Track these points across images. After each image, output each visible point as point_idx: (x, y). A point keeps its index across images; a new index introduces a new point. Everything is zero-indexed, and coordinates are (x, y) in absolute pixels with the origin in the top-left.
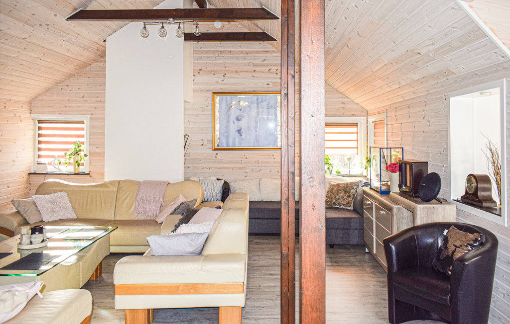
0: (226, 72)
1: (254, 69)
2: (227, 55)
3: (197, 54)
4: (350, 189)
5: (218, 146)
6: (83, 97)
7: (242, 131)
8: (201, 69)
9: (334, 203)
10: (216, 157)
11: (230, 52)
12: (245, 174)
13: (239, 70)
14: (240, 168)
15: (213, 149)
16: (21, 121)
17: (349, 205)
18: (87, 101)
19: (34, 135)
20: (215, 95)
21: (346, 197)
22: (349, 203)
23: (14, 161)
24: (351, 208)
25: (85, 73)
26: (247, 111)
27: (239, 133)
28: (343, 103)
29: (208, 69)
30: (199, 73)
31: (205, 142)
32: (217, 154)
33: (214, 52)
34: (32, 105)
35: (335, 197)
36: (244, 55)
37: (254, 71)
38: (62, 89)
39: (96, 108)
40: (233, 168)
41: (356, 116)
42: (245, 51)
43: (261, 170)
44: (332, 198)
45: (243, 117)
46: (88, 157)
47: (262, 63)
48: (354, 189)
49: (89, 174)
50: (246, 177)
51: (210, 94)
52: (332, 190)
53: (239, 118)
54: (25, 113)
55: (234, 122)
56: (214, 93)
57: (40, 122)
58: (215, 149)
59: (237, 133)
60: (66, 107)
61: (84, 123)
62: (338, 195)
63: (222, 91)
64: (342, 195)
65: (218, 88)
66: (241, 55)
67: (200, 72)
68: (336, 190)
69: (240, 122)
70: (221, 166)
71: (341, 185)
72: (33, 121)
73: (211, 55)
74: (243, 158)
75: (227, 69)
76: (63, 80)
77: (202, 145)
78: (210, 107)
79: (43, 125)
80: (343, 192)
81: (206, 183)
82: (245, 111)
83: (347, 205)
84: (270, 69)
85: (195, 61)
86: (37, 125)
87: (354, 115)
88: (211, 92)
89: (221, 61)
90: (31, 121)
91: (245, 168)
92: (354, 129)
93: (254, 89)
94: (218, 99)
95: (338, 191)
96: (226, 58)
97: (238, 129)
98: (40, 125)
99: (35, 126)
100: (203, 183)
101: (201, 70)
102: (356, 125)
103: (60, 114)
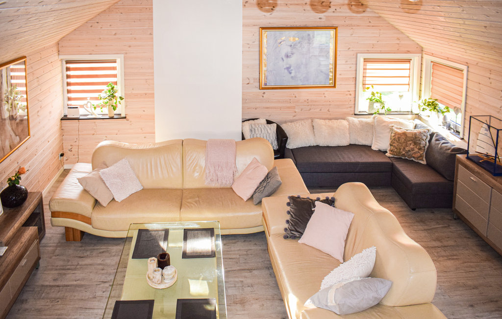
0: (274, 5)
1: (306, 1)
4: (420, 140)
5: (266, 84)
6: (115, 34)
7: (292, 68)
8: (247, 2)
9: (404, 154)
10: (263, 97)
12: (294, 114)
13: (289, 2)
14: (289, 108)
17: (420, 158)
18: (120, 38)
19: (63, 77)
20: (263, 30)
21: (416, 150)
22: (421, 156)
24: (424, 162)
25: (116, 8)
26: (297, 47)
27: (288, 70)
28: (398, 39)
31: (252, 81)
32: (264, 93)
34: (59, 46)
35: (404, 148)
37: (306, 4)
38: (91, 26)
39: (130, 47)
40: (281, 108)
41: (411, 53)
43: (310, 109)
44: (400, 149)
45: (293, 54)
46: (124, 100)
48: (423, 140)
49: (125, 118)
50: (294, 116)
51: (256, 29)
52: (399, 140)
53: (289, 55)
54: (55, 58)
55: (283, 59)
56: (263, 28)
57: (68, 62)
58: (263, 89)
59: (286, 70)
60: (97, 46)
61: (115, 62)
62: (407, 146)
64: (412, 146)
65: (266, 23)
67: (246, 5)
68: (403, 140)
69: (289, 59)
70: (268, 105)
71: (408, 135)
72: (60, 62)
74: (292, 97)
77: (248, 84)
78: (257, 43)
79: (71, 66)
80: (413, 144)
82: (295, 48)
83: (419, 159)
84: (323, 2)
86: (65, 66)
87: (409, 51)
88: (258, 27)
91: (294, 107)
92: (406, 66)
93: (305, 24)
94: (265, 33)
95: (406, 141)
97: (288, 66)
98: (69, 65)
99: (63, 67)
102: (409, 61)
103: (91, 54)
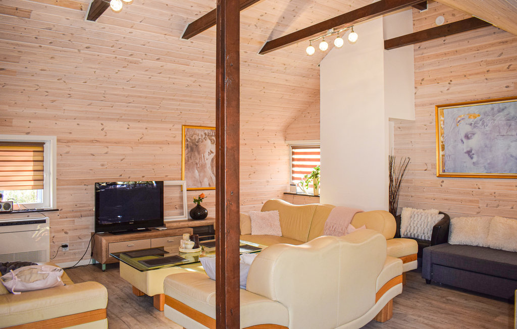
0: (451, 79)
1: (488, 68)
2: (453, 57)
3: (418, 62)
5: (444, 171)
7: (473, 152)
10: (441, 186)
11: (456, 51)
12: (478, 210)
13: (468, 73)
14: (471, 201)
15: (438, 175)
16: (275, 147)
19: (290, 160)
20: (439, 109)
23: (268, 182)
26: (479, 125)
27: (469, 155)
29: (431, 78)
30: (421, 84)
31: (429, 167)
32: (443, 182)
33: (437, 56)
34: (287, 133)
36: (474, 52)
37: (488, 71)
40: (462, 201)
42: (475, 47)
43: (498, 206)
45: (474, 134)
47: (499, 58)
50: (478, 213)
51: (433, 108)
53: (469, 135)
54: (280, 141)
55: (462, 141)
56: (438, 107)
57: (294, 148)
58: (440, 176)
59: (467, 155)
61: (319, 148)
63: (448, 102)
65: (442, 100)
66: (470, 53)
67: (422, 82)
69: (470, 141)
70: (447, 196)
72: (287, 147)
73: (433, 60)
74: (475, 188)
75: (453, 74)
76: (305, 108)
77: (426, 170)
78: (434, 123)
79: (296, 151)
81: (420, 216)
82: (476, 126)
84: (510, 65)
85: (417, 71)
86: (292, 150)
88: (434, 106)
89: (445, 66)
90: (286, 147)
91: (477, 202)
94: (442, 112)
96: (450, 61)
97: (469, 149)
98: (294, 150)
99: (290, 150)
100: (417, 215)
101: (423, 80)
103: (304, 140)
